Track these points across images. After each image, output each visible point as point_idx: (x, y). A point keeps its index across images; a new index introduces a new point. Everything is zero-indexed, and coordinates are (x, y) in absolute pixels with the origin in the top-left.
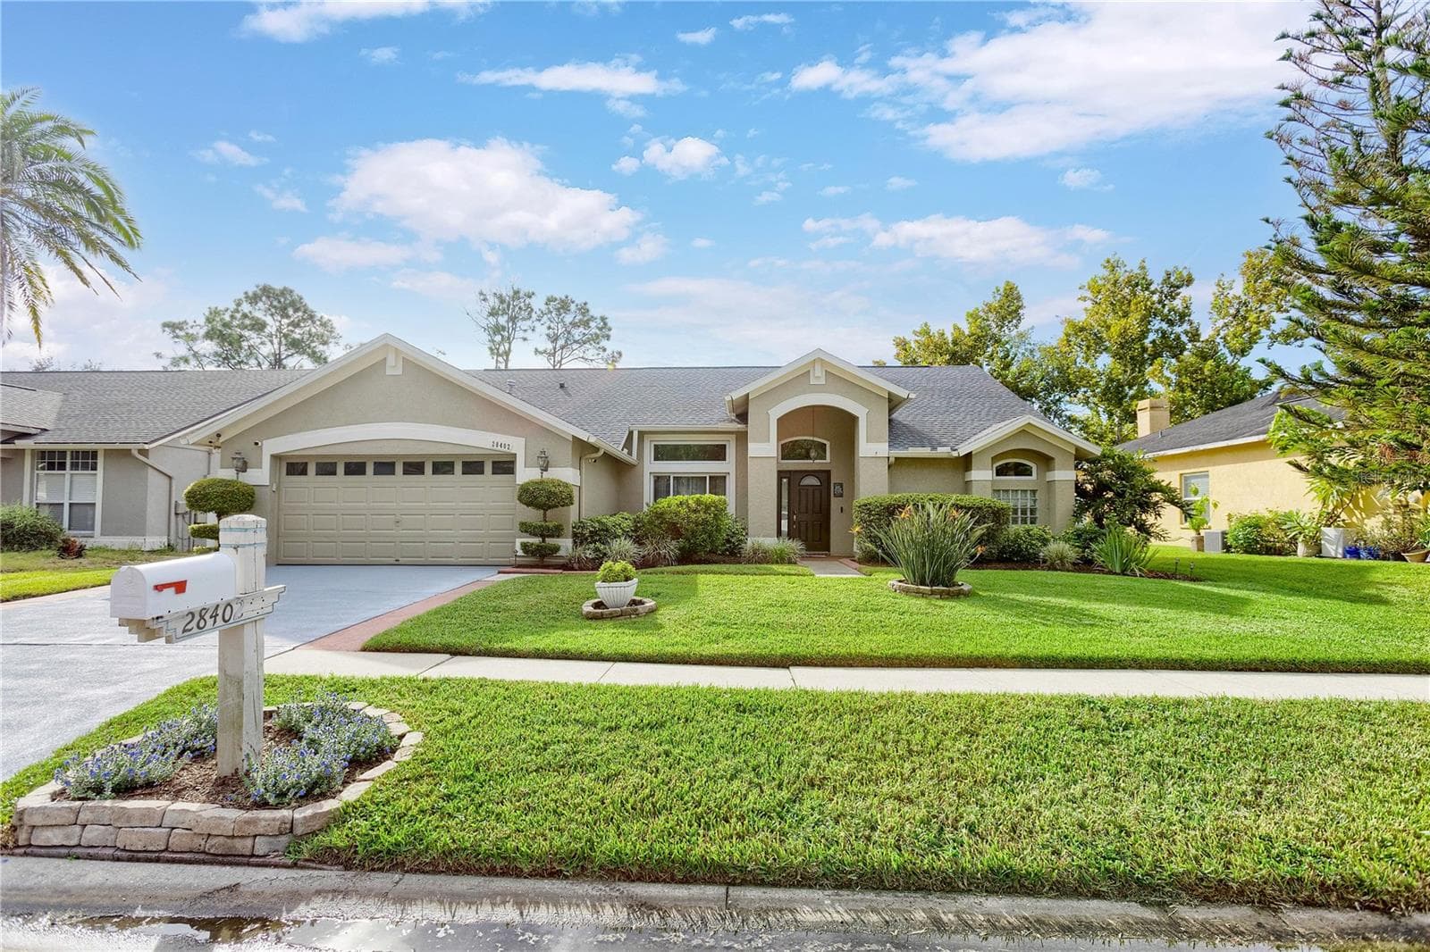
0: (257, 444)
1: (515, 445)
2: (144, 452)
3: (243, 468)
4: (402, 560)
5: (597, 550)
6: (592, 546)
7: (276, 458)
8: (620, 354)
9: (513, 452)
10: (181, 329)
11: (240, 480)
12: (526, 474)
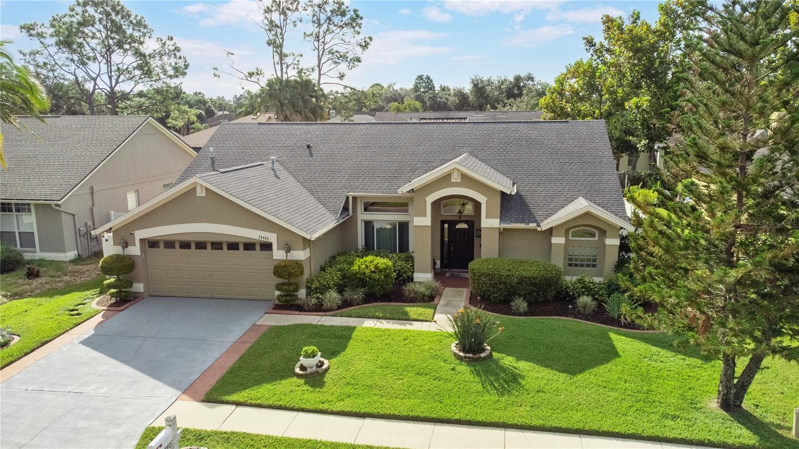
0: (131, 234)
1: (272, 238)
2: (59, 205)
3: (125, 245)
4: (215, 296)
5: (318, 298)
6: (315, 295)
7: (142, 241)
8: (371, 39)
9: (271, 241)
10: (33, 29)
11: (125, 254)
12: (278, 254)
